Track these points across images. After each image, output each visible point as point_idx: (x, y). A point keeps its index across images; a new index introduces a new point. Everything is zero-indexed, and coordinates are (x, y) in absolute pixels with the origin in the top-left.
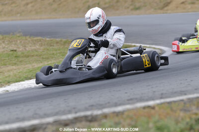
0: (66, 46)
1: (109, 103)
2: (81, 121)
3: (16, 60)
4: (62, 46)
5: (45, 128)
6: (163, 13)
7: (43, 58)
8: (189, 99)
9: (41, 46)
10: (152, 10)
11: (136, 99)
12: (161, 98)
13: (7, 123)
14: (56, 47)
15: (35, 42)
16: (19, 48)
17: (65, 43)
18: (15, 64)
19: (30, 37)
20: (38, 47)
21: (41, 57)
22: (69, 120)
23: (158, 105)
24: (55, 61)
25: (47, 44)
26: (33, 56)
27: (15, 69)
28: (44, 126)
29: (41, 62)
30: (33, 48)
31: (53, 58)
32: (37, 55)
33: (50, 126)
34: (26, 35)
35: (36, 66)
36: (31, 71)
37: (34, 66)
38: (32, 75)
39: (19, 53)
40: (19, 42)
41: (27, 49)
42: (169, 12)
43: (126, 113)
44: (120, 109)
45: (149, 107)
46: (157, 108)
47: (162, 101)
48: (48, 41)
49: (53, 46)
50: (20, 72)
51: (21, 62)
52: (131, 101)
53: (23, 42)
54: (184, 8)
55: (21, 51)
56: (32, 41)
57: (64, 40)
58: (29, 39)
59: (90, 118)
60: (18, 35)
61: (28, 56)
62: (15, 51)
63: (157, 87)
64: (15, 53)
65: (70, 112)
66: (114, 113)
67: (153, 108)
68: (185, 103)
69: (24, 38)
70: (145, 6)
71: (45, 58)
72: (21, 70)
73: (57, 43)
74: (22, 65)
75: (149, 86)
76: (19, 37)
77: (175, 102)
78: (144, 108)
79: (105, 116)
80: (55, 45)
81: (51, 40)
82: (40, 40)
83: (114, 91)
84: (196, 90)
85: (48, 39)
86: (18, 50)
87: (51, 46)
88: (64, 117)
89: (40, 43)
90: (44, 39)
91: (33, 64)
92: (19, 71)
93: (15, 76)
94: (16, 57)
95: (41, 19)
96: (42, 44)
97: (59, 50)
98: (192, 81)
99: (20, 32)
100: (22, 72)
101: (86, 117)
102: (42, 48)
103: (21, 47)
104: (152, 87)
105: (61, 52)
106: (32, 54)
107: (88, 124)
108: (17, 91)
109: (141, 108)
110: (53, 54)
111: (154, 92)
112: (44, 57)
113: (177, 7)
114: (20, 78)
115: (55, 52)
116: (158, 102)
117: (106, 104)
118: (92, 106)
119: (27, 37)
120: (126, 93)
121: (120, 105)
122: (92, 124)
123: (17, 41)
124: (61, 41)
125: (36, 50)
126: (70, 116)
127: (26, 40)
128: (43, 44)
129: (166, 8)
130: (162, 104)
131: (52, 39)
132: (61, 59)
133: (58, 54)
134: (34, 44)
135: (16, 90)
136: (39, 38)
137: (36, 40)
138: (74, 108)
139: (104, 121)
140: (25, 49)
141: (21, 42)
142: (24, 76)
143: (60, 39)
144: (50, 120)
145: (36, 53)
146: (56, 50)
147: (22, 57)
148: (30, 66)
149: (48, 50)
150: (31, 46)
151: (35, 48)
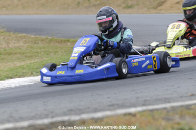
0: (51, 45)
4: (47, 45)
7: (26, 57)
9: (25, 43)
10: (146, 9)
14: (41, 45)
15: (18, 39)
16: (2, 44)
17: (51, 41)
19: (13, 34)
20: (21, 44)
21: (25, 55)
24: (38, 60)
25: (32, 42)
26: (15, 53)
29: (24, 61)
30: (16, 45)
31: (36, 56)
32: (20, 53)
34: (10, 31)
36: (13, 70)
38: (13, 74)
39: (2, 50)
40: (2, 38)
41: (10, 46)
42: (162, 12)
48: (33, 37)
49: (38, 44)
53: (6, 38)
55: (3, 48)
56: (16, 37)
57: (50, 38)
58: (13, 36)
60: (2, 30)
61: (11, 54)
65: (46, 117)
69: (8, 34)
71: (29, 57)
72: (2, 68)
73: (43, 40)
76: (2, 32)
80: (40, 42)
81: (37, 38)
82: (25, 37)
85: (32, 36)
89: (24, 39)
90: (29, 36)
91: (16, 63)
95: (27, 14)
96: (26, 41)
97: (44, 48)
99: (3, 28)
100: (2, 71)
102: (26, 45)
103: (4, 43)
105: (45, 51)
106: (15, 52)
110: (37, 52)
112: (27, 55)
115: (39, 50)
119: (11, 34)
124: (47, 39)
125: (19, 48)
127: (10, 36)
128: (28, 41)
129: (159, 8)
131: (37, 36)
132: (45, 58)
133: (43, 53)
134: (18, 40)
136: (24, 35)
137: (20, 37)
140: (8, 45)
141: (4, 38)
143: (45, 37)
145: (19, 51)
146: (41, 49)
147: (4, 54)
148: (11, 65)
149: (32, 48)
150: (14, 43)
151: (18, 45)
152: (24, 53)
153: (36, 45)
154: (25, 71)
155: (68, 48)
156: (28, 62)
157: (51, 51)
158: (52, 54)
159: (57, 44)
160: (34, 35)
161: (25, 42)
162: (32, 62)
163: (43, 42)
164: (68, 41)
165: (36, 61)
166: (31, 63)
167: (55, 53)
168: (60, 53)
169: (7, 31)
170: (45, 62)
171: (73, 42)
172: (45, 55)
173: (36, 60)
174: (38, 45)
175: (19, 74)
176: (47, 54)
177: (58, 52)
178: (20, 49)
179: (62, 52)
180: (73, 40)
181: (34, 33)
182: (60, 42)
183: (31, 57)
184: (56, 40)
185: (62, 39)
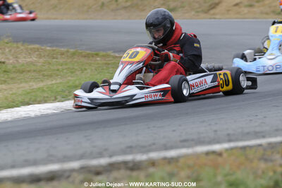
0: (75, 60)
1: (154, 144)
2: (119, 169)
3: (6, 76)
4: (70, 60)
5: (69, 177)
6: (211, 18)
7: (44, 76)
8: (270, 144)
9: (40, 58)
10: (193, 13)
11: (193, 140)
12: (230, 141)
13: (13, 167)
14: (61, 60)
15: (30, 51)
16: (8, 59)
17: (74, 54)
18: (5, 81)
19: (22, 45)
20: (35, 58)
21: (42, 73)
22: (101, 166)
23: (227, 150)
24: (61, 81)
26: (29, 71)
27: (6, 90)
28: (67, 174)
29: (42, 81)
30: (28, 60)
31: (57, 75)
32: (34, 71)
33: (75, 174)
34: (17, 42)
35: (35, 87)
36: (28, 93)
37: (33, 85)
38: (30, 99)
39: (10, 67)
40: (7, 50)
41: (20, 61)
42: (218, 17)
43: (182, 160)
44: (172, 153)
45: (214, 152)
46: (225, 155)
47: (232, 145)
48: (49, 50)
49: (57, 58)
50: (12, 94)
51: (12, 79)
52: (185, 143)
53: (13, 51)
54: (238, 13)
55: (11, 64)
57: (72, 50)
58: (22, 48)
59: (131, 165)
60: (6, 40)
61: (23, 72)
62: (4, 63)
63: (216, 124)
64: (4, 65)
65: (100, 155)
66: (165, 159)
67: (220, 154)
68: (265, 150)
69: (15, 45)
70: (184, 7)
71: (47, 76)
72: (14, 91)
73: (62, 54)
74: (14, 83)
75: (204, 122)
76: (7, 43)
77: (251, 147)
78: (207, 153)
79: (153, 163)
80: (59, 56)
81: (54, 50)
82: (38, 49)
83: (154, 127)
84: (277, 131)
85: (48, 48)
86: (7, 61)
87: (54, 58)
88: (94, 162)
89: (37, 53)
90: (43, 48)
91: (31, 83)
92: (11, 92)
93: (6, 98)
94: (5, 71)
96: (40, 54)
97: (66, 64)
98: (265, 117)
99: (8, 37)
100: (15, 94)
101: (125, 163)
102: (41, 60)
103: (11, 58)
104: (210, 125)
105: (69, 68)
106: (28, 69)
107: (128, 172)
108: (11, 121)
109: (202, 153)
110: (58, 70)
111: (216, 131)
112: (46, 73)
113: (228, 11)
114: (13, 102)
115: (60, 68)
116: (226, 146)
117: (150, 145)
118: (131, 147)
119: (19, 45)
120: (174, 131)
121: (172, 148)
122: (135, 174)
123: (4, 49)
124: (68, 52)
125: (32, 63)
126: (104, 161)
127: (18, 47)
128: (43, 55)
129: (212, 12)
130: (232, 149)
131: (54, 48)
132: (69, 78)
134: (30, 54)
135: (9, 119)
136: (37, 46)
137: (31, 49)
138: (106, 150)
139: (152, 170)
140: (17, 61)
141: (10, 51)
142: (20, 99)
143: (66, 49)
144: (75, 165)
145: (33, 68)
146: (62, 65)
147: (14, 72)
148: (26, 86)
151: (31, 60)
152: (40, 71)
153: (54, 60)
154: (46, 95)
155: (98, 64)
156: (49, 82)
157: (76, 68)
158: (78, 73)
159: (83, 60)
160: (50, 47)
161: (40, 56)
162: (54, 82)
163: (64, 56)
164: (97, 55)
165: (58, 81)
166: (52, 84)
167: (83, 71)
168: (89, 71)
169: (14, 42)
170: (71, 83)
171: (103, 56)
172: (70, 74)
174: (57, 60)
175: (38, 99)
176: (72, 72)
177: (86, 69)
178: (34, 65)
179: (92, 70)
180: (104, 53)
181: (49, 45)
182: (87, 56)
183: (51, 76)
184: (82, 53)
185: (88, 52)
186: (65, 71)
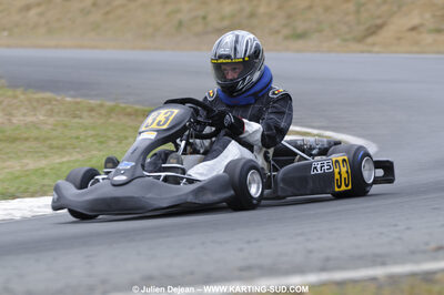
0: (111, 120)
4: (102, 120)
7: (51, 147)
9: (51, 116)
10: (337, 42)
14: (87, 121)
15: (35, 104)
17: (111, 111)
19: (24, 93)
20: (41, 117)
21: (48, 143)
24: (79, 157)
25: (65, 112)
26: (27, 139)
29: (46, 157)
30: (29, 119)
31: (75, 147)
32: (36, 139)
41: (14, 120)
42: (376, 49)
48: (69, 102)
49: (81, 117)
56: (30, 100)
57: (109, 104)
58: (22, 97)
61: (15, 140)
69: (10, 92)
70: (320, 31)
71: (58, 148)
73: (91, 110)
80: (85, 114)
81: (78, 103)
82: (50, 100)
85: (68, 99)
87: (75, 117)
89: (49, 107)
90: (59, 98)
96: (52, 110)
97: (94, 128)
102: (52, 120)
105: (98, 135)
106: (25, 135)
110: (77, 138)
112: (55, 143)
115: (82, 133)
119: (19, 92)
124: (101, 106)
125: (35, 126)
127: (15, 97)
128: (56, 110)
131: (79, 100)
132: (94, 152)
134: (35, 109)
136: (48, 95)
137: (38, 101)
140: (10, 120)
143: (99, 102)
145: (34, 133)
146: (86, 129)
148: (15, 166)
149: (65, 126)
150: (24, 115)
151: (34, 119)
152: (46, 139)
153: (75, 120)
154: (46, 181)
156: (56, 160)
157: (111, 134)
158: (112, 143)
159: (125, 120)
160: (71, 96)
161: (51, 113)
162: (65, 159)
163: (93, 114)
165: (72, 159)
166: (62, 163)
170: (93, 162)
172: (97, 145)
173: (76, 156)
174: (81, 121)
176: (101, 143)
177: (126, 138)
178: (38, 128)
182: (129, 114)
183: (63, 148)
184: (125, 109)
185: (137, 107)
186: (90, 140)
